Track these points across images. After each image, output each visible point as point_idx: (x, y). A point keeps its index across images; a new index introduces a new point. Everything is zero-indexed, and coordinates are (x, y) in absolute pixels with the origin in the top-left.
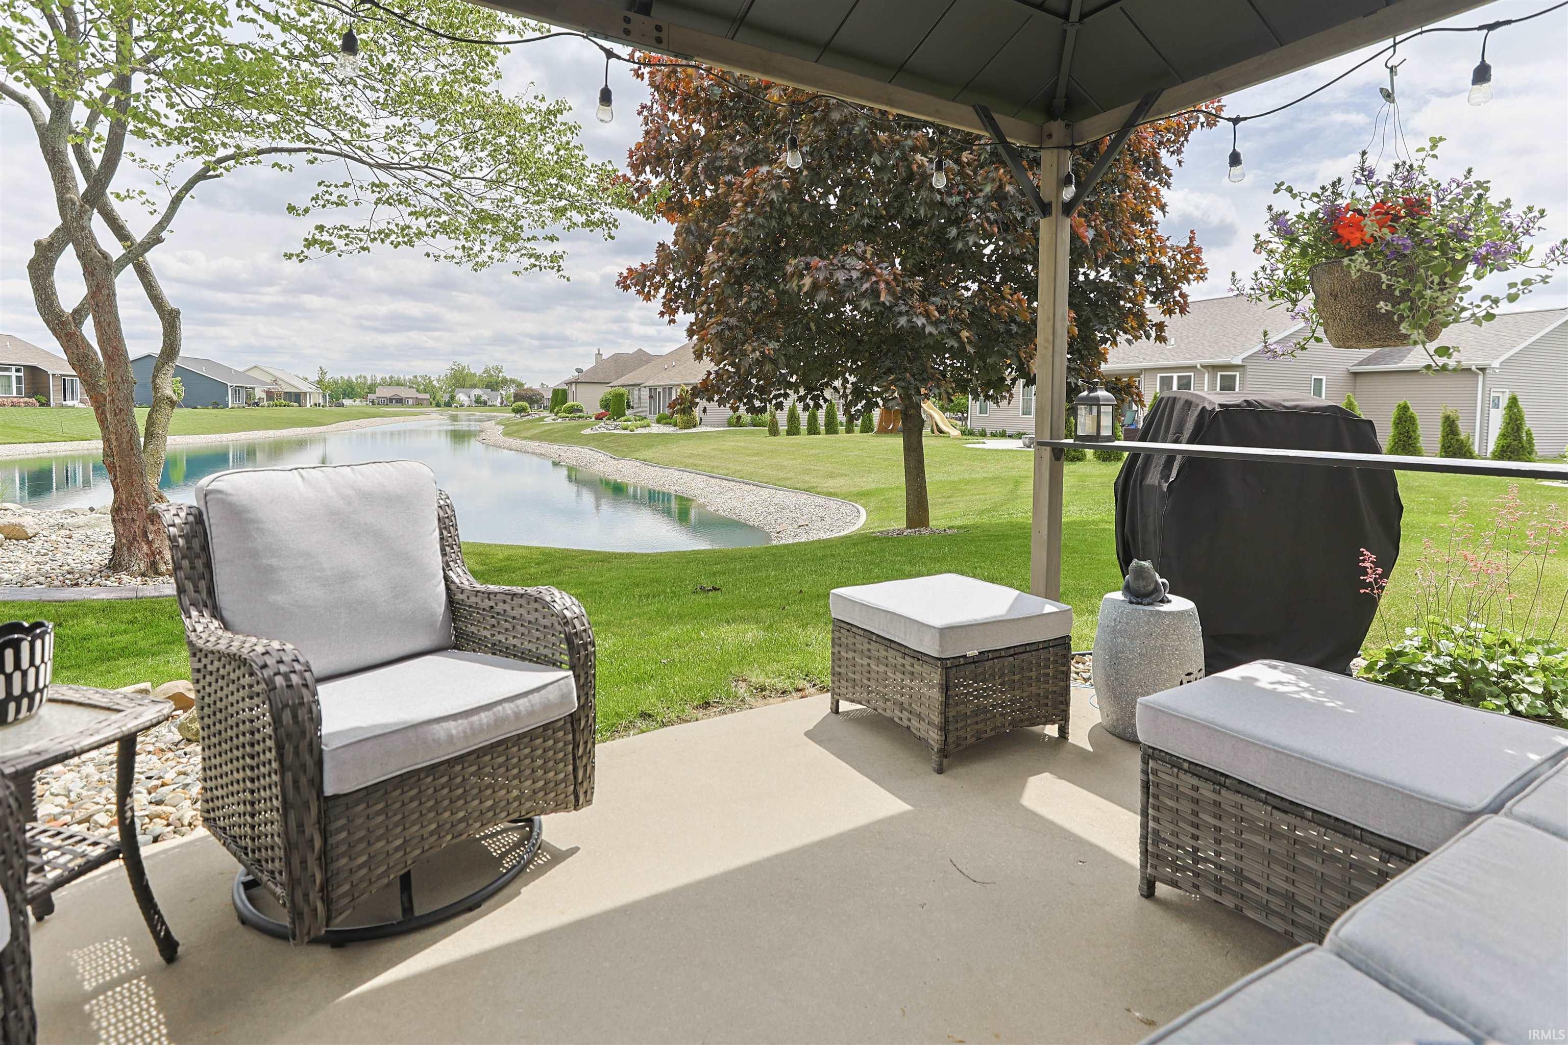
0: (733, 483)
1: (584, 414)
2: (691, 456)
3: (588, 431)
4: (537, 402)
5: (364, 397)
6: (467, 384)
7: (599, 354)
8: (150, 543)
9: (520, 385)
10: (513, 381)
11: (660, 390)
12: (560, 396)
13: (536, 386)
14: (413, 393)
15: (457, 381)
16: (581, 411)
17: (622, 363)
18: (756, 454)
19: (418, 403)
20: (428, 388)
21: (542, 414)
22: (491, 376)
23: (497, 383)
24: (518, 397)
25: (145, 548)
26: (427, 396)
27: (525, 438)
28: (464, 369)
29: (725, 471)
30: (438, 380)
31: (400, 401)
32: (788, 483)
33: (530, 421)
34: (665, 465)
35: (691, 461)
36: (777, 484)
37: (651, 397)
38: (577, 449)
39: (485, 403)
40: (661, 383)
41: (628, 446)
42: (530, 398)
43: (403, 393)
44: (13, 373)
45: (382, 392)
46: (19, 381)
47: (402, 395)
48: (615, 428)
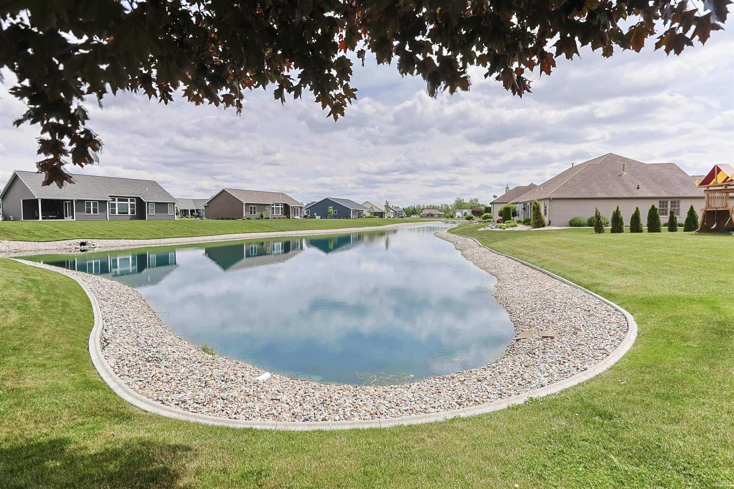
5: (419, 214)
6: (462, 207)
7: (507, 188)
11: (528, 203)
14: (439, 212)
15: (459, 206)
16: (491, 218)
17: (521, 192)
19: (440, 216)
20: (446, 210)
22: (473, 203)
24: (473, 212)
26: (444, 213)
28: (461, 200)
30: (451, 206)
31: (432, 215)
37: (524, 209)
40: (528, 200)
42: (479, 212)
43: (433, 212)
44: (280, 207)
45: (426, 212)
46: (282, 209)
47: (433, 213)
48: (496, 227)
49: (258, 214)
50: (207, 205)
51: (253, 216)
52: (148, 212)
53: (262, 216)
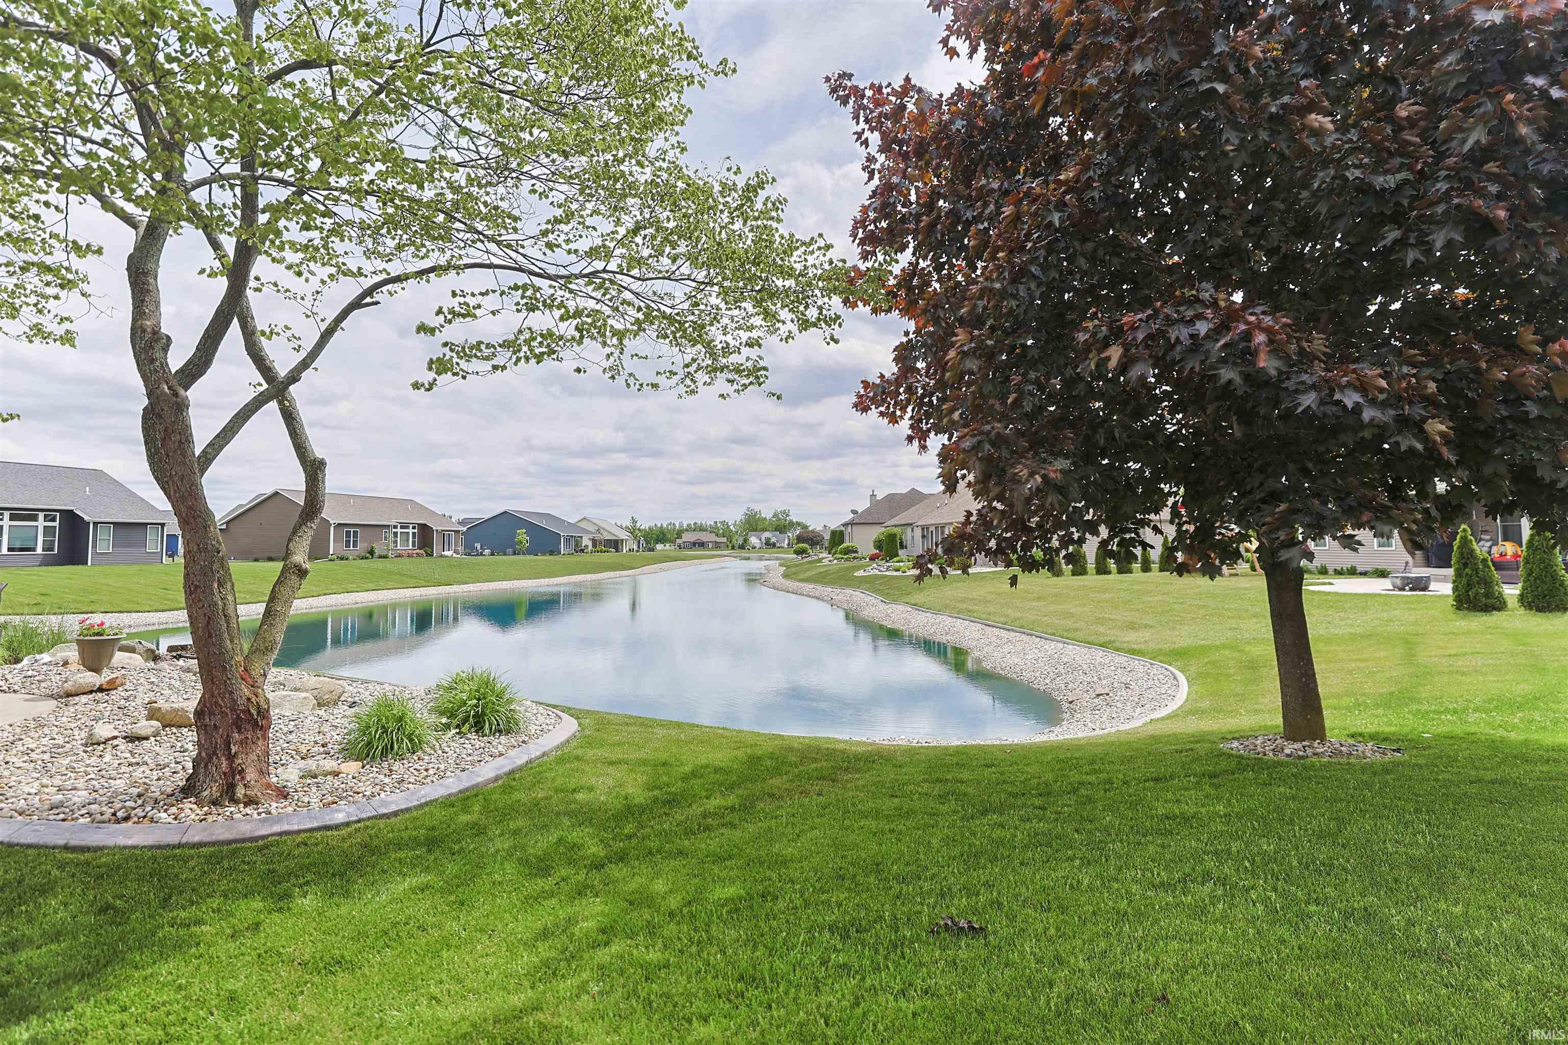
0: (1012, 634)
1: (859, 555)
2: (963, 601)
3: (860, 573)
4: (817, 543)
5: (674, 542)
6: (759, 527)
7: (873, 495)
8: (231, 758)
9: (805, 527)
10: (798, 524)
11: (932, 529)
12: (837, 537)
13: (819, 528)
14: (713, 537)
15: (751, 525)
16: (856, 552)
17: (896, 503)
18: (1039, 599)
19: (717, 546)
20: (727, 533)
21: (821, 556)
23: (785, 526)
24: (800, 539)
25: (224, 764)
26: (725, 540)
27: (802, 580)
28: (756, 513)
29: (1002, 619)
30: (735, 525)
31: (702, 545)
32: (1079, 635)
33: (810, 562)
34: (937, 611)
35: (964, 606)
36: (1066, 636)
37: (923, 537)
38: (849, 591)
39: (774, 545)
40: (933, 522)
41: (899, 589)
42: (812, 539)
43: (704, 537)
44: (411, 531)
45: (688, 537)
46: (414, 537)
47: (704, 539)
48: (887, 570)
49: (362, 547)
50: (224, 527)
51: (352, 552)
52: (95, 546)
53: (372, 552)
